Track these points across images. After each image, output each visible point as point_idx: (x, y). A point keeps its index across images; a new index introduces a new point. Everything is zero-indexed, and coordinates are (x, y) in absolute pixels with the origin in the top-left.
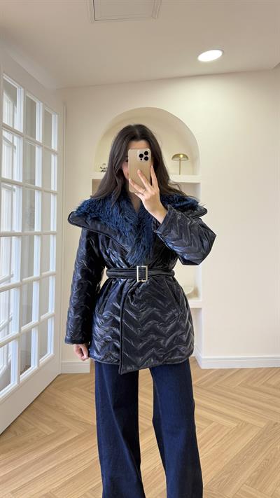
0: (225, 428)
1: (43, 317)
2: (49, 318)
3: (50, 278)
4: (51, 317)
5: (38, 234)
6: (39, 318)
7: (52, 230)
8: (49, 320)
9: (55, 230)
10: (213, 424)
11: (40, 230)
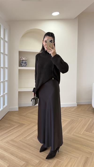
1: (4, 94)
2: (5, 94)
3: (6, 82)
4: (6, 94)
5: (2, 68)
6: (3, 94)
7: (6, 67)
8: (5, 95)
9: (7, 67)
11: (3, 67)
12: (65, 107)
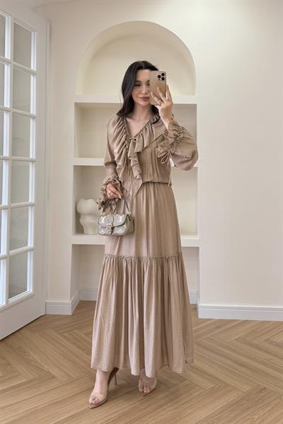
0: (198, 388)
3: (30, 208)
8: (29, 254)
9: (34, 157)
10: (184, 382)
12: (253, 321)
